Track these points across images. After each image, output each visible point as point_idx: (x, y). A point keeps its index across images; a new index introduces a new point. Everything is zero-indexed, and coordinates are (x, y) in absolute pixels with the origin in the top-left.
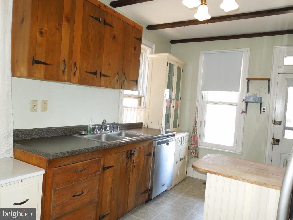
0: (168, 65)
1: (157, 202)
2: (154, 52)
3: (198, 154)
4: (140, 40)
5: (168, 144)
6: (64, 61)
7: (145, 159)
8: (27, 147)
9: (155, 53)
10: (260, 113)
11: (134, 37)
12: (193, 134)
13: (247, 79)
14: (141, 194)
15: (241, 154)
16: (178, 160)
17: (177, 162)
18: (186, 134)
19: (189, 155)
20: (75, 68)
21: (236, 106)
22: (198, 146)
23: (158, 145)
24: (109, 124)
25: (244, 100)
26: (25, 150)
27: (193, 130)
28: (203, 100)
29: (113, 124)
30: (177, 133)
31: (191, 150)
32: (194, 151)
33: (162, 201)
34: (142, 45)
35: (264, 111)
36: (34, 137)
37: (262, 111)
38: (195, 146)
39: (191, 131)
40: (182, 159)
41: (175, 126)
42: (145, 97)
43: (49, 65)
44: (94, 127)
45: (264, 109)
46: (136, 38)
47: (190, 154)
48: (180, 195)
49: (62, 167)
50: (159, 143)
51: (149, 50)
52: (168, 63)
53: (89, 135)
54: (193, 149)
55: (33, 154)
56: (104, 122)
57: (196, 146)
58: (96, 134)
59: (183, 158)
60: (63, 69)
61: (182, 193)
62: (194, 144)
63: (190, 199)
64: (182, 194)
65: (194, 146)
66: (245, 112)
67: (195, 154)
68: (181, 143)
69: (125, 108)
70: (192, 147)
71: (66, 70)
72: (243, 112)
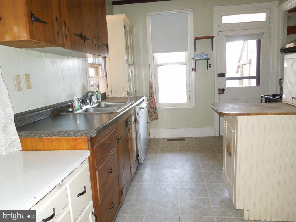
3: (157, 116)
5: (143, 109)
10: (207, 68)
12: (150, 97)
13: (193, 38)
15: (195, 107)
19: (150, 118)
21: (185, 65)
22: (156, 108)
23: (140, 110)
25: (193, 58)
27: (150, 93)
28: (155, 64)
31: (151, 113)
32: (154, 113)
35: (210, 67)
37: (209, 66)
38: (154, 109)
39: (148, 94)
42: (102, 65)
43: (46, 23)
45: (210, 65)
52: (124, 26)
54: (153, 111)
55: (60, 137)
58: (81, 109)
62: (153, 106)
67: (154, 116)
70: (151, 110)
71: (60, 31)
72: (193, 70)
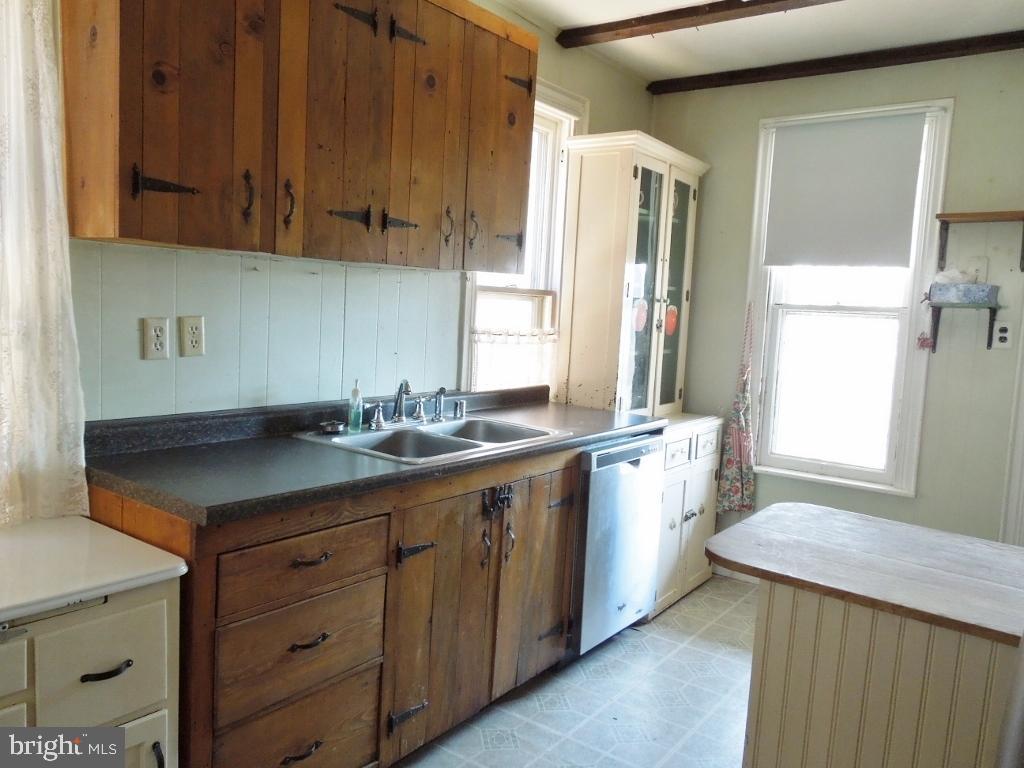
0: (636, 176)
1: (598, 664)
2: (586, 128)
3: (751, 497)
4: (529, 85)
5: (636, 463)
6: (247, 176)
7: (550, 516)
8: (128, 481)
9: (590, 133)
10: (990, 344)
11: (506, 77)
12: (735, 425)
13: (938, 216)
14: (540, 639)
15: (912, 495)
16: (678, 519)
17: (672, 527)
18: (709, 424)
19: (720, 499)
20: (289, 199)
22: (750, 468)
23: (598, 467)
24: (424, 395)
25: (928, 297)
26: (123, 491)
27: (735, 409)
28: (771, 302)
29: (438, 393)
30: (670, 424)
31: (728, 482)
33: (616, 661)
34: (536, 102)
35: (1003, 339)
36: (157, 445)
37: (997, 335)
38: (740, 468)
40: (694, 515)
41: (667, 397)
42: (558, 295)
43: (192, 191)
44: (368, 406)
45: (1004, 330)
46: (513, 80)
47: (724, 495)
48: (682, 642)
49: (246, 551)
50: (604, 461)
51: (568, 121)
52: (636, 169)
53: (352, 434)
54: (734, 478)
55: (148, 506)
56: (404, 389)
57: (744, 466)
58: (378, 430)
59: (697, 512)
60: (246, 205)
61: (691, 634)
62: (738, 459)
63: (718, 656)
64: (692, 638)
65: (738, 468)
66: (931, 342)
67: (740, 494)
68: (689, 458)
69: (482, 337)
70: (730, 472)
71: (257, 209)
72: (923, 343)
